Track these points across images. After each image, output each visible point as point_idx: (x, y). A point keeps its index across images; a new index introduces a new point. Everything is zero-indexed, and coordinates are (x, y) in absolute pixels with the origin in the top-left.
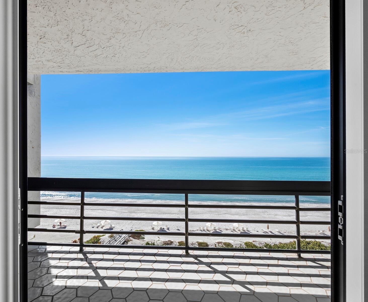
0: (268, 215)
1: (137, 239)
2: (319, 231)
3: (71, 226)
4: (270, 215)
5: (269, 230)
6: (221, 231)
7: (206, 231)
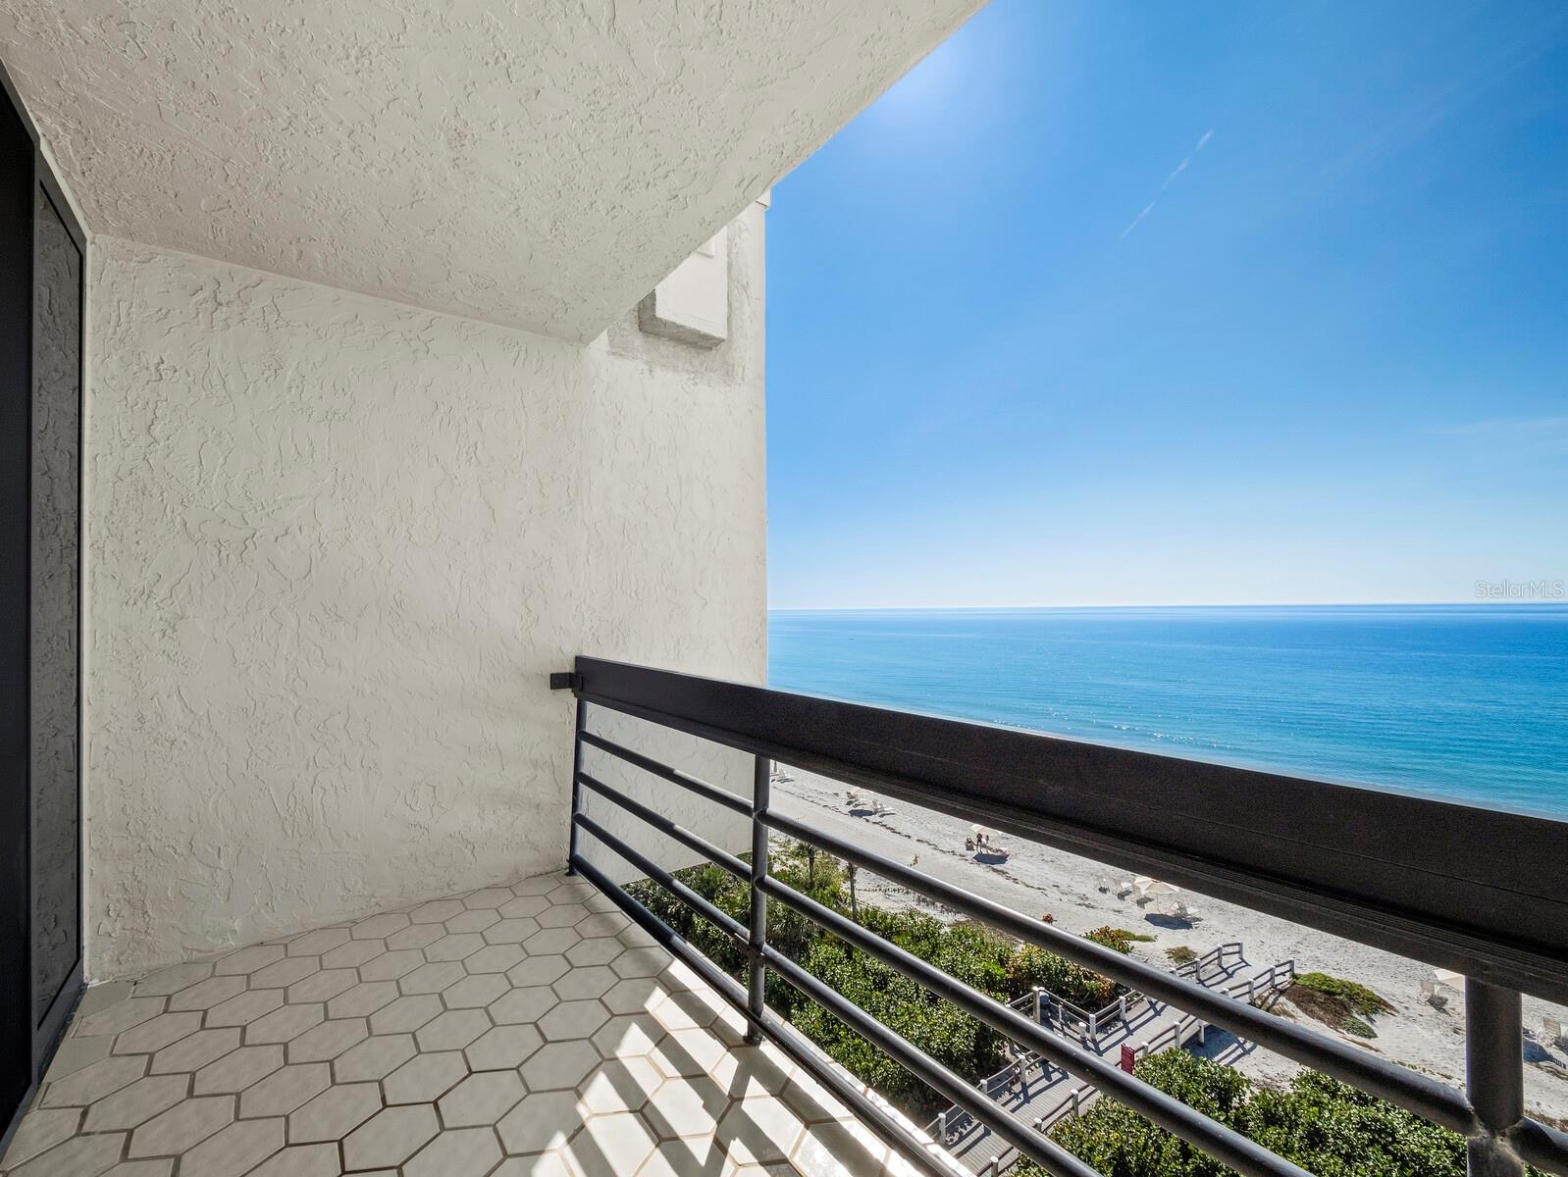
1: (1321, 1019)
3: (1024, 860)
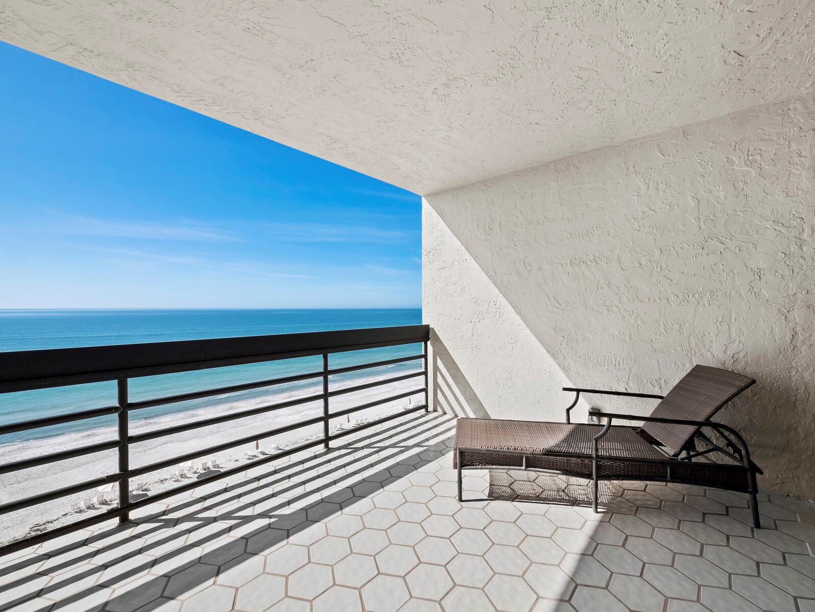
0: (261, 420)
2: (336, 427)
4: (266, 420)
5: (260, 450)
6: (146, 490)
7: (99, 506)
